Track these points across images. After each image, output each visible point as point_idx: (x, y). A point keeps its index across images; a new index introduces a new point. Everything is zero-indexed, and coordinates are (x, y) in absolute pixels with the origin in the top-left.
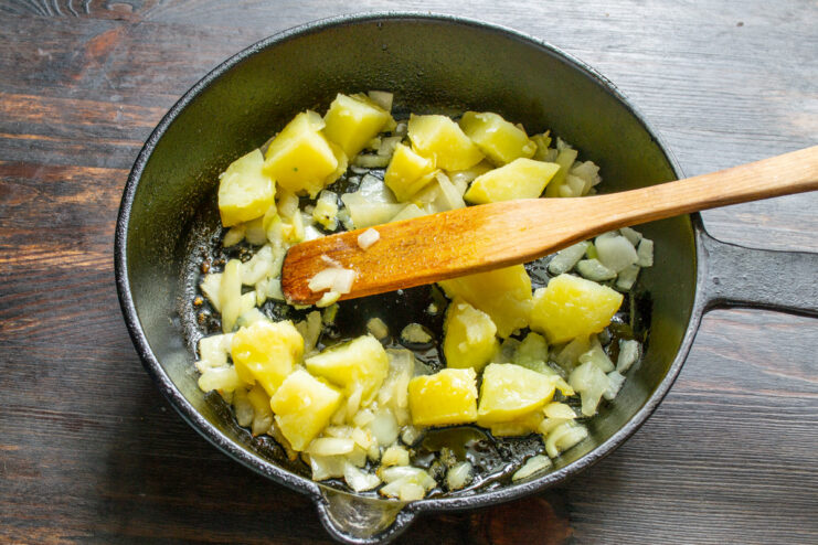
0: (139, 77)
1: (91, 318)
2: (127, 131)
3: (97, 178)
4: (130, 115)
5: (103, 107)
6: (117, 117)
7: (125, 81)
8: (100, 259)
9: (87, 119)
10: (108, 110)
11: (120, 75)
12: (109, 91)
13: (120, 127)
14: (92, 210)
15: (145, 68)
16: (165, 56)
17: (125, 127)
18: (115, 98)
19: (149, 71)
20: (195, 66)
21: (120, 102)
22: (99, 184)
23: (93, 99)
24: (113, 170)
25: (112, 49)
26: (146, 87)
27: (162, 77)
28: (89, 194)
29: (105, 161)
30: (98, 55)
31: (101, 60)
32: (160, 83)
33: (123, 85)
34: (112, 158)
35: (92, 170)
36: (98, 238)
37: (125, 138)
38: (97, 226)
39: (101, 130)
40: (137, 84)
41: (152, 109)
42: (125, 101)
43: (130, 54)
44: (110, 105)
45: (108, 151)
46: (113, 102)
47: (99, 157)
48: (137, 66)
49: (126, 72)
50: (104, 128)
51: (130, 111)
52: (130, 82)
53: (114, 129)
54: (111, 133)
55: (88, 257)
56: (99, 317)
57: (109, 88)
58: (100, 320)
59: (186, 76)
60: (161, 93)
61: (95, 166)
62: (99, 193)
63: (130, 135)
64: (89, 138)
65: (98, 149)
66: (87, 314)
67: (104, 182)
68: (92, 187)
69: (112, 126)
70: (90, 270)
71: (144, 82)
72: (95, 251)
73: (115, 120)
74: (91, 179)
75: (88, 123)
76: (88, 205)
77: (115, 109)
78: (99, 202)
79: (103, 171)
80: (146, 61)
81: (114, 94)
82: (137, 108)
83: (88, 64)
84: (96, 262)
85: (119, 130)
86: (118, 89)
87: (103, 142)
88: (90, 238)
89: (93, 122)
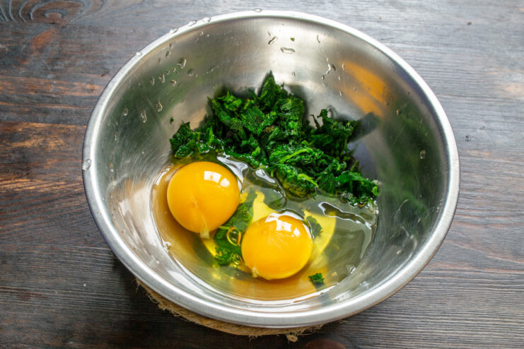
0: (67, 62)
1: (36, 224)
2: (59, 98)
3: (39, 130)
4: (60, 87)
5: (42, 82)
6: (52, 89)
7: (57, 65)
8: (41, 184)
9: (32, 90)
10: (46, 84)
11: (54, 61)
12: (46, 72)
13: (54, 96)
14: (36, 152)
15: (70, 56)
16: (84, 48)
17: (58, 96)
18: (50, 76)
19: (73, 58)
20: (105, 54)
21: (54, 79)
22: (39, 134)
23: (36, 77)
24: (50, 125)
25: (47, 44)
26: (72, 69)
27: (82, 62)
28: (34, 141)
29: (44, 118)
30: (39, 47)
31: (41, 50)
32: (81, 66)
33: (56, 67)
34: (48, 116)
35: (35, 124)
36: (40, 170)
37: (57, 103)
38: (39, 163)
39: (41, 98)
40: (66, 67)
41: (76, 84)
42: (57, 78)
43: (60, 46)
44: (47, 81)
45: (46, 112)
46: (49, 79)
47: (40, 116)
48: (65, 55)
49: (57, 59)
50: (43, 97)
51: (60, 85)
52: (61, 65)
53: (49, 97)
54: (48, 100)
55: (34, 183)
56: (41, 223)
57: (47, 69)
58: (42, 225)
59: (98, 61)
60: (82, 72)
61: (37, 122)
62: (40, 140)
63: (61, 101)
64: (33, 103)
65: (39, 110)
66: (33, 221)
67: (43, 133)
68: (35, 136)
69: (49, 95)
70: (35, 192)
71: (70, 65)
72: (38, 179)
73: (51, 91)
74: (35, 130)
75: (32, 93)
76: (33, 148)
77: (50, 84)
78: (41, 146)
79: (43, 125)
80: (71, 51)
81: (49, 73)
82: (65, 83)
83: (32, 53)
84: (38, 187)
85: (53, 98)
86: (52, 70)
87: (42, 106)
88: (34, 171)
89: (36, 92)
